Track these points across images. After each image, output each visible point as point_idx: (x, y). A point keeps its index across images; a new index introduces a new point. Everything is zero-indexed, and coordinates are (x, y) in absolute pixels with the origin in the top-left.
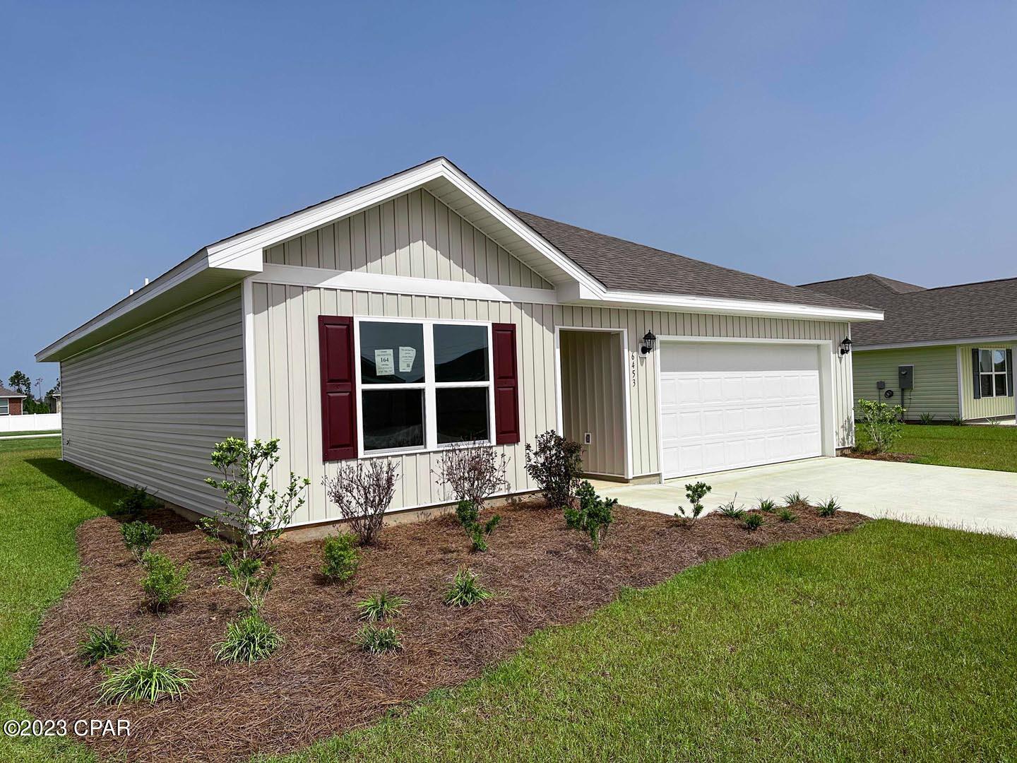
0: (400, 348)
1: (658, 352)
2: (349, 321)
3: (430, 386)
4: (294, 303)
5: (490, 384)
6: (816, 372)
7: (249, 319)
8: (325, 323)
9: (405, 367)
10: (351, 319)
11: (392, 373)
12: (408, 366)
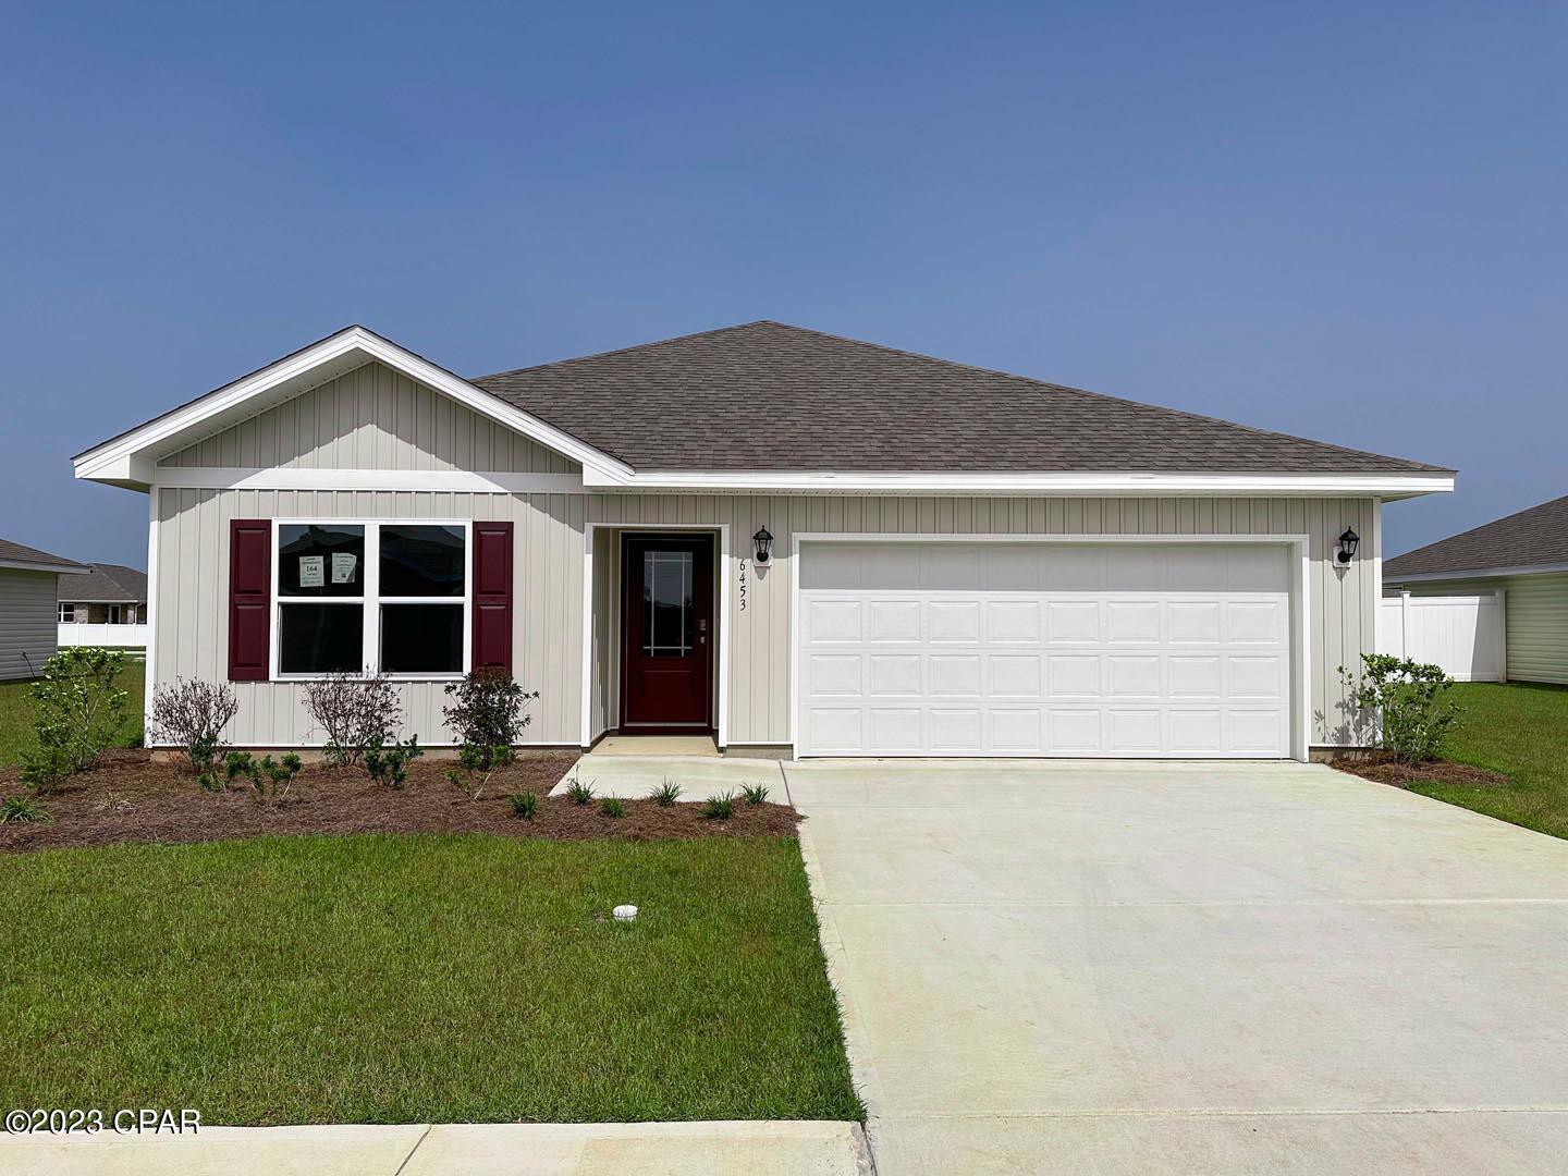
0: (334, 554)
1: (796, 558)
2: (266, 525)
3: (372, 601)
4: (207, 508)
5: (466, 600)
6: (1285, 596)
7: (154, 525)
8: (237, 526)
9: (338, 578)
10: (268, 523)
11: (322, 584)
12: (344, 576)
